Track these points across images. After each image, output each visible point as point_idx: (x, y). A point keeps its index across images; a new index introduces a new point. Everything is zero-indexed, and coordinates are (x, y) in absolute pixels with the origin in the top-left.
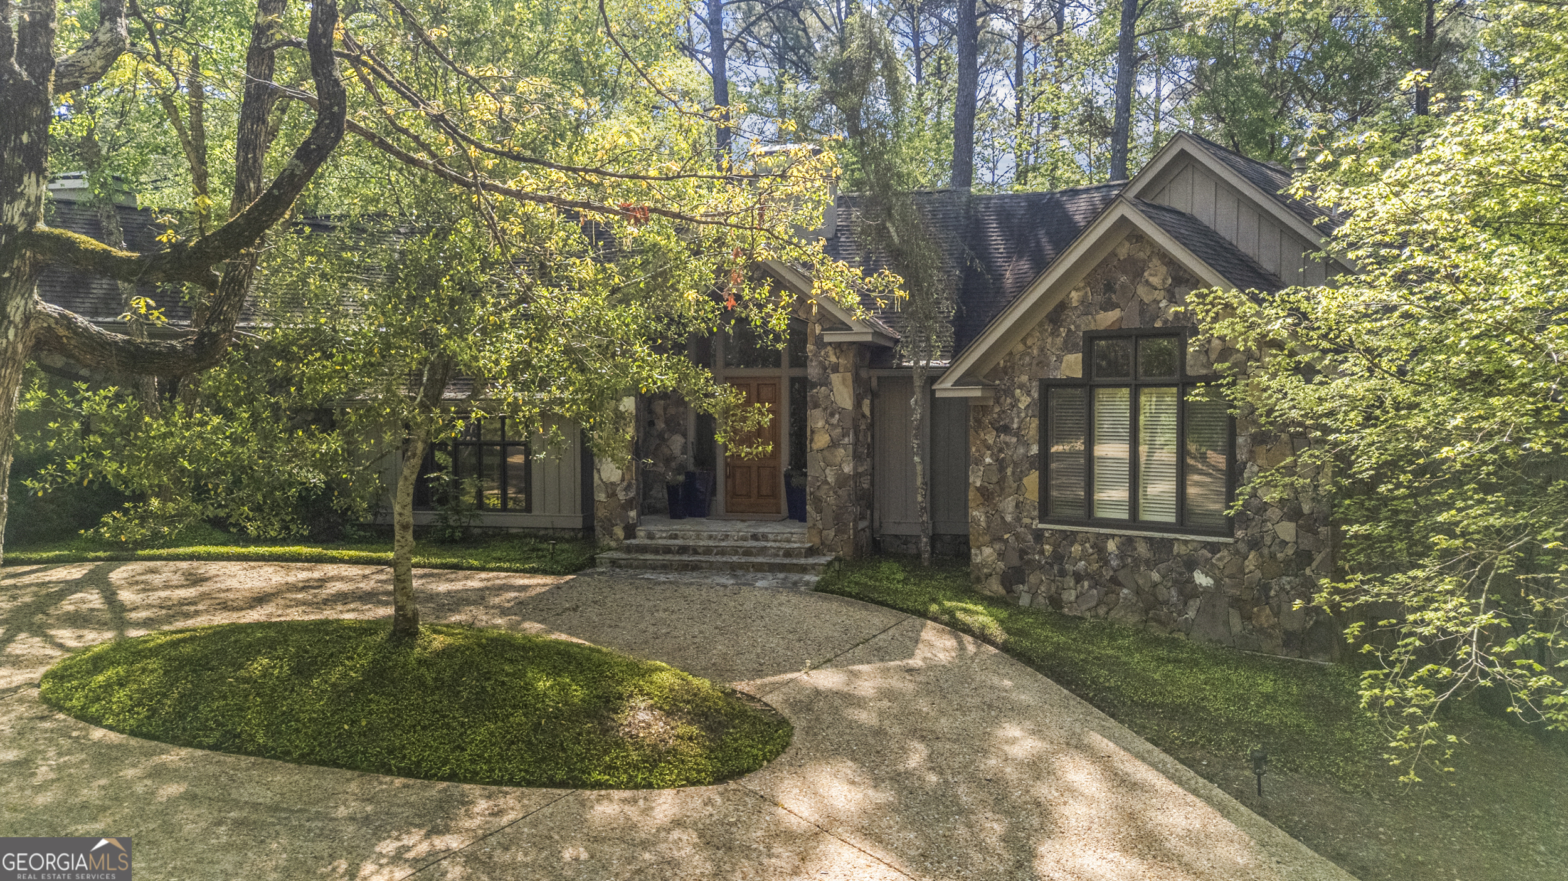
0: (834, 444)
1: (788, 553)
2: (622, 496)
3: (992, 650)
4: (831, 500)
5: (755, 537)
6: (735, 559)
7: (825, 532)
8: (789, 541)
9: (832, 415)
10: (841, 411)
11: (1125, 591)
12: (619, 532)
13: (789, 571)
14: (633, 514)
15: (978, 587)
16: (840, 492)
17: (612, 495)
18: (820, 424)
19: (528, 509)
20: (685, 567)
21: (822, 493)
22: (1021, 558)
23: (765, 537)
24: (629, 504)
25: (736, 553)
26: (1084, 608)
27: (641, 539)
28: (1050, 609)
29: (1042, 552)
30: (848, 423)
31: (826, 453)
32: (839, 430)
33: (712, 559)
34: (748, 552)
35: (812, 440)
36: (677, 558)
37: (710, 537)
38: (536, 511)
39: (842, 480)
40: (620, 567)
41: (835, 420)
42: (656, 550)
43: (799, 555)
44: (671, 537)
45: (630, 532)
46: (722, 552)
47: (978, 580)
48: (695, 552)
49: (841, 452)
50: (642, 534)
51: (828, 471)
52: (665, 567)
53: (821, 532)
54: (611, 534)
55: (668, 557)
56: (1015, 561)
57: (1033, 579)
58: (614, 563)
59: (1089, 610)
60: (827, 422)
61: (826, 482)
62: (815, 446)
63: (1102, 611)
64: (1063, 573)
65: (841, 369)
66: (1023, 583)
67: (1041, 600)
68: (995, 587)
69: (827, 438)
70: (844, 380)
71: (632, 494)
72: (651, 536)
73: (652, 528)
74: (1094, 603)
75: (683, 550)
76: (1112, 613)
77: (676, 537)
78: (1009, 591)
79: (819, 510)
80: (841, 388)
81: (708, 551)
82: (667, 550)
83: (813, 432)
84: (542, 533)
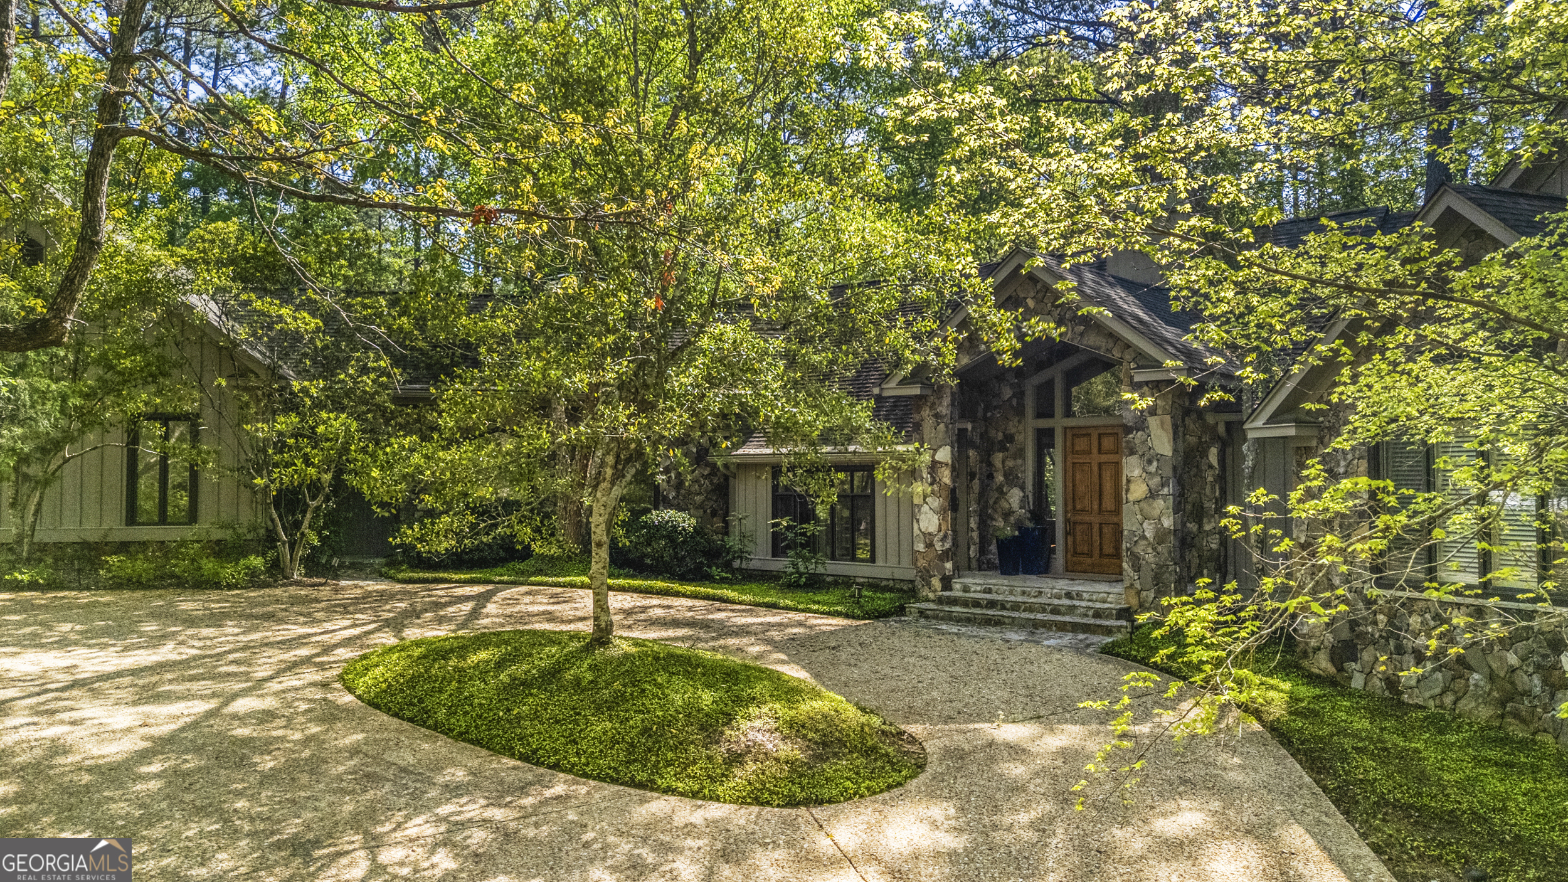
0: (1152, 495)
1: (1098, 614)
2: (938, 547)
3: (1256, 726)
4: (1150, 557)
5: (1068, 595)
6: (1040, 616)
7: (1144, 593)
8: (1105, 602)
9: (1150, 462)
10: (1159, 458)
11: (1476, 676)
12: (936, 583)
13: (1094, 633)
14: (949, 565)
15: (1305, 663)
16: (1160, 549)
17: (930, 545)
18: (1137, 472)
19: (873, 559)
20: (988, 622)
21: (1139, 550)
22: (1352, 630)
23: (1079, 596)
24: (945, 556)
25: (1044, 611)
26: (1427, 694)
27: (957, 592)
28: (1387, 693)
29: (1375, 623)
30: (1168, 472)
31: (1144, 505)
32: (1157, 480)
33: (1016, 614)
34: (1055, 611)
35: (1127, 490)
36: (984, 611)
37: (1024, 593)
38: (880, 562)
39: (1161, 536)
40: (927, 617)
41: (1153, 468)
42: (965, 604)
43: (1109, 617)
44: (985, 591)
45: (947, 584)
46: (1030, 609)
47: (1305, 655)
48: (1003, 608)
49: (1160, 504)
50: (958, 586)
51: (1145, 525)
52: (969, 621)
53: (1138, 593)
54: (929, 584)
55: (978, 611)
56: (1346, 635)
57: (1366, 656)
58: (922, 613)
59: (1433, 697)
60: (1144, 470)
61: (1144, 537)
62: (1132, 497)
63: (1448, 699)
64: (1400, 650)
65: (1159, 411)
66: (1355, 660)
67: (1377, 683)
68: (1323, 664)
69: (1144, 488)
70: (1162, 423)
71: (947, 546)
72: (966, 589)
73: (968, 581)
74: (1438, 691)
75: (992, 604)
76: (1461, 704)
77: (989, 591)
78: (1340, 669)
79: (1137, 568)
80: (1160, 432)
81: (1016, 607)
82: (976, 604)
83: (1128, 481)
84: (884, 583)
